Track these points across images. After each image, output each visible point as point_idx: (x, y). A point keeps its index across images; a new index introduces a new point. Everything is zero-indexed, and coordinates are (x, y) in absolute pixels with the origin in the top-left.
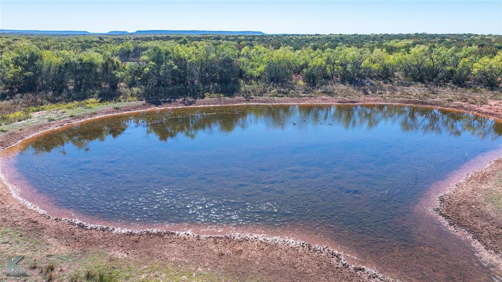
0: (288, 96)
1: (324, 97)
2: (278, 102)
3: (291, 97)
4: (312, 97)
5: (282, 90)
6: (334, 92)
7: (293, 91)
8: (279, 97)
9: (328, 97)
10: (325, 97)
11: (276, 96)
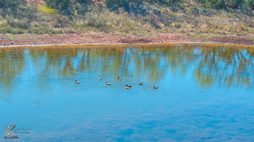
0: (29, 32)
1: (92, 33)
2: (17, 42)
3: (37, 32)
4: (73, 32)
5: (16, 21)
6: (105, 25)
7: (37, 23)
8: (14, 33)
9: (101, 34)
10: (95, 33)
11: (9, 32)
